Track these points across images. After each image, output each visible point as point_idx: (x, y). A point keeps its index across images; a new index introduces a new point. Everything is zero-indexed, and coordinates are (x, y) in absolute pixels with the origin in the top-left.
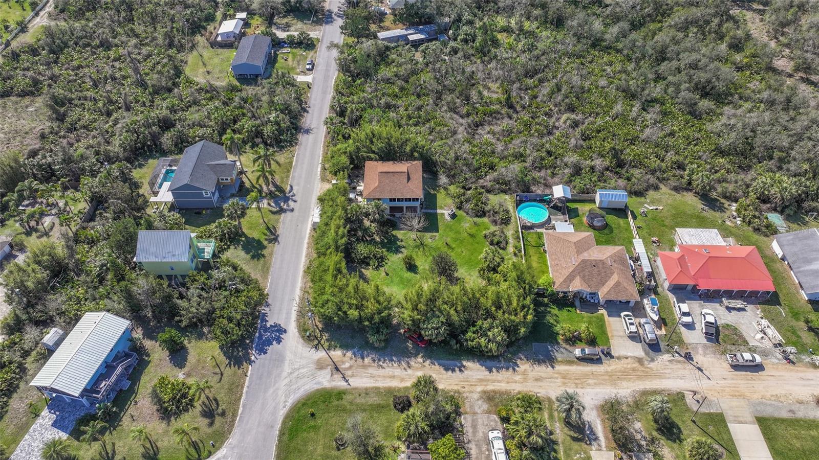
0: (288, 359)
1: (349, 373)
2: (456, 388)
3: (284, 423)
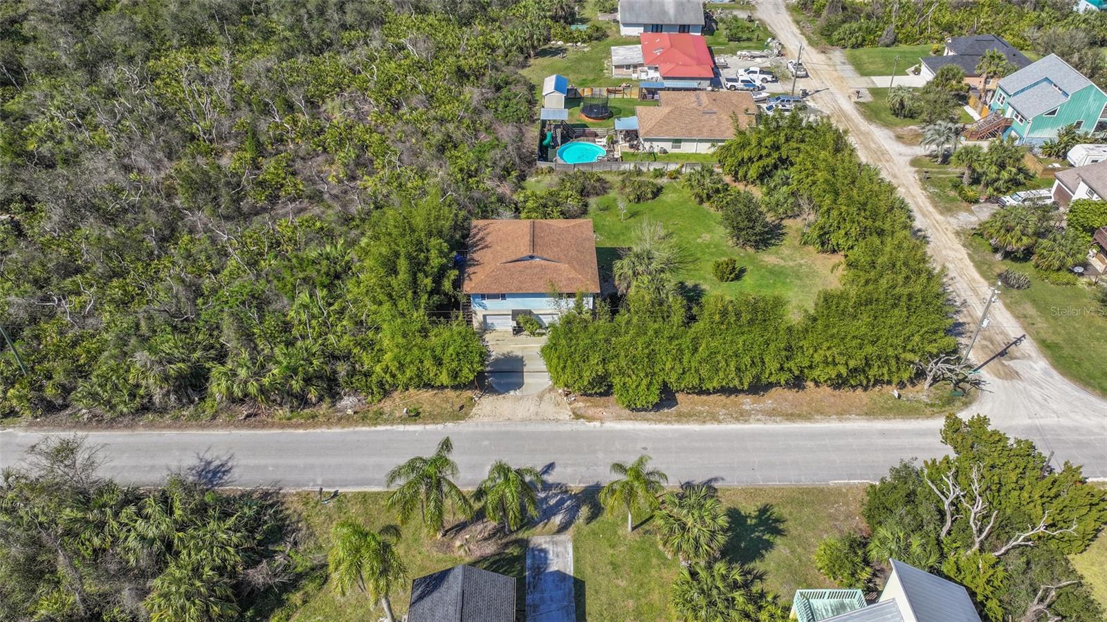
1: (1001, 339)
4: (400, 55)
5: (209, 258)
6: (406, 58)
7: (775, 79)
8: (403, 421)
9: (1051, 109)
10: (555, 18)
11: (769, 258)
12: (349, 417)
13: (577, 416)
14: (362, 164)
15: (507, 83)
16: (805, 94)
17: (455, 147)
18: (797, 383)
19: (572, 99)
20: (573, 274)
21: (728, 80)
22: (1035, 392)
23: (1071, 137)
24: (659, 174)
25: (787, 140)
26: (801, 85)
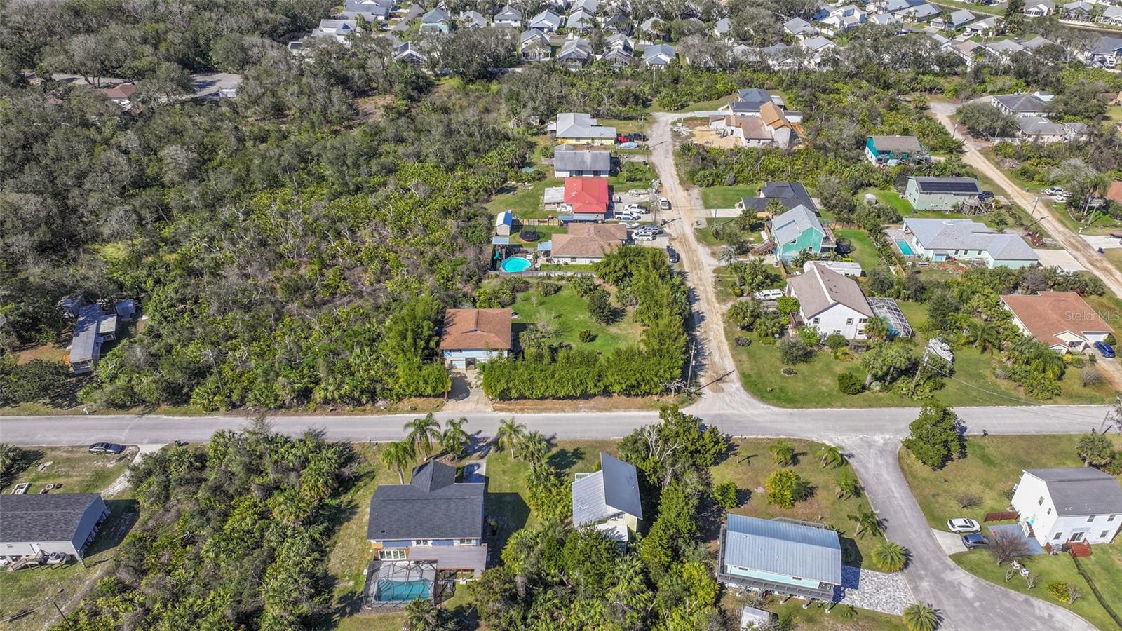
0: (718, 412)
1: (722, 372)
2: (719, 316)
3: (784, 407)
4: (407, 196)
5: (302, 330)
6: (411, 198)
7: (648, 211)
8: (409, 412)
9: (793, 240)
10: (511, 166)
11: (613, 329)
12: (382, 411)
13: (495, 410)
14: (384, 273)
15: (475, 216)
16: (665, 222)
17: (440, 261)
18: (607, 392)
19: (515, 227)
20: (497, 339)
21: (617, 213)
22: (727, 398)
23: (806, 256)
24: (561, 278)
25: (631, 262)
26: (665, 215)
